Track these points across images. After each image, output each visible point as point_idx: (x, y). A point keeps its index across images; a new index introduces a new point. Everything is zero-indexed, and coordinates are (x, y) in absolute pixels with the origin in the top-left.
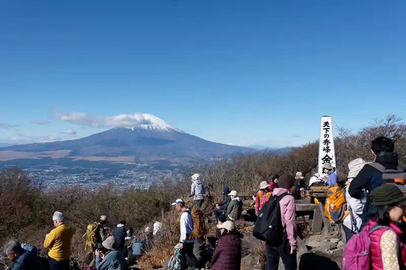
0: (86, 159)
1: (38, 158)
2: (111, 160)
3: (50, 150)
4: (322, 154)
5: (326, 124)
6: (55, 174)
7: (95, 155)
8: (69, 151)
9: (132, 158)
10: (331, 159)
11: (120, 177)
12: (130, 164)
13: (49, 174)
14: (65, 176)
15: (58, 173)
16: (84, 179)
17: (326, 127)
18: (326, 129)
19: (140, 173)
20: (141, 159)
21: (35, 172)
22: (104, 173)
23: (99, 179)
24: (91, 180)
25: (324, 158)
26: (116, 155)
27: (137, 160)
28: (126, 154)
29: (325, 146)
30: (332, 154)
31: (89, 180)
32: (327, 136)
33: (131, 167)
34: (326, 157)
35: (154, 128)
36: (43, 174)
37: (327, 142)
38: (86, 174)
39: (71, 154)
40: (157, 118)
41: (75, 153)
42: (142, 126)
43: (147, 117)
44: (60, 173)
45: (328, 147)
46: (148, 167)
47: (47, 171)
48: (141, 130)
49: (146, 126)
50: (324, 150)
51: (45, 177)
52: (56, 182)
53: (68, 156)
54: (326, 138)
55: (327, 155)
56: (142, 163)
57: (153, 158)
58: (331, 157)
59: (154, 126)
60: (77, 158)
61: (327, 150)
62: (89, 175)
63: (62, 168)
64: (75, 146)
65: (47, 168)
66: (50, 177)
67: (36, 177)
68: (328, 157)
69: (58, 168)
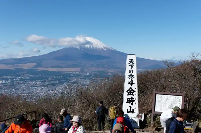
0: (46, 69)
1: (13, 69)
2: (63, 71)
3: (21, 64)
4: (127, 87)
5: (131, 61)
6: (25, 80)
7: (52, 67)
8: (35, 64)
9: (79, 69)
10: (135, 91)
11: (71, 83)
12: (77, 73)
13: (21, 80)
14: (32, 82)
15: (27, 79)
16: (45, 84)
17: (131, 64)
18: (131, 65)
19: (84, 80)
20: (85, 70)
21: (11, 79)
22: (59, 80)
23: (55, 84)
24: (50, 84)
25: (129, 90)
26: (67, 67)
27: (82, 71)
28: (74, 66)
29: (130, 80)
30: (135, 87)
31: (48, 84)
32: (132, 71)
33: (78, 76)
34: (130, 89)
35: (94, 47)
36: (17, 80)
37: (131, 76)
38: (46, 80)
39: (36, 66)
40: (97, 40)
41: (39, 65)
42: (86, 46)
43: (89, 39)
44: (28, 79)
45: (132, 81)
46: (90, 76)
47: (20, 78)
48: (85, 48)
49: (88, 46)
50: (129, 83)
51: (18, 82)
52: (26, 86)
53: (33, 68)
54: (130, 74)
55: (131, 88)
56: (86, 73)
57: (93, 69)
58: (134, 90)
59: (95, 46)
60: (40, 69)
61: (131, 83)
62: (48, 81)
63: (30, 76)
64: (39, 60)
65: (19, 76)
66: (21, 82)
67: (12, 82)
68: (132, 89)
69: (27, 76)
